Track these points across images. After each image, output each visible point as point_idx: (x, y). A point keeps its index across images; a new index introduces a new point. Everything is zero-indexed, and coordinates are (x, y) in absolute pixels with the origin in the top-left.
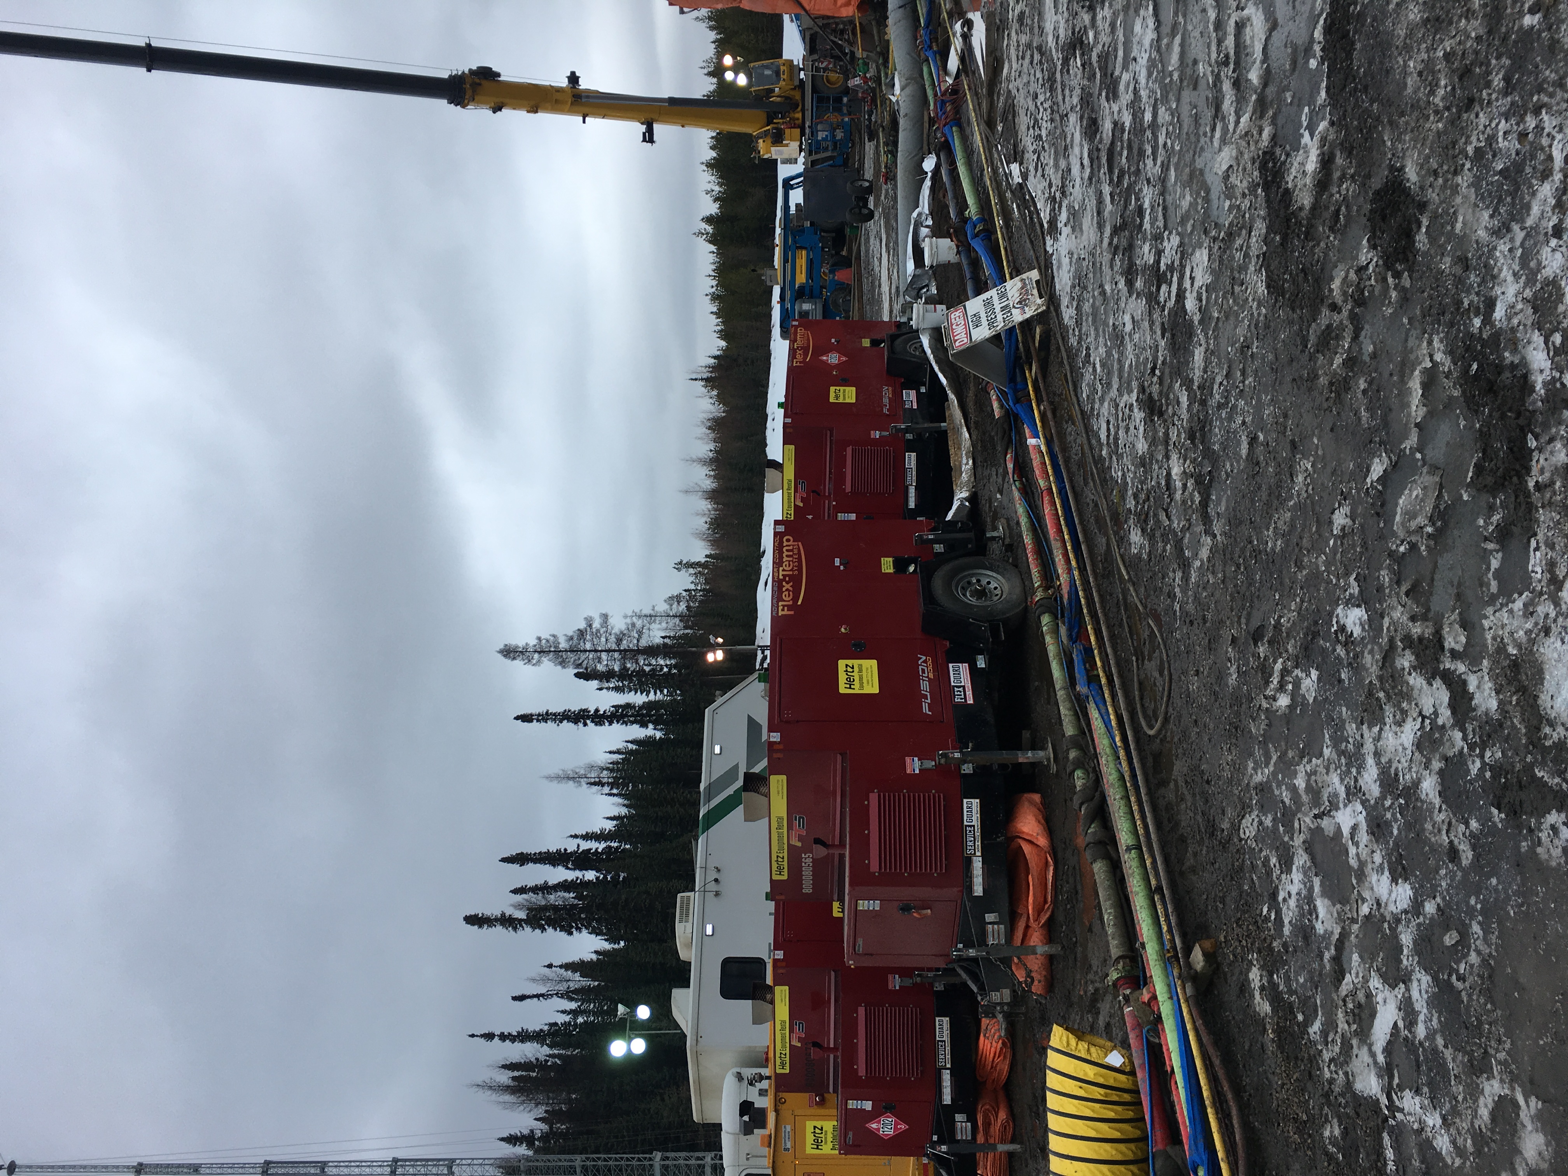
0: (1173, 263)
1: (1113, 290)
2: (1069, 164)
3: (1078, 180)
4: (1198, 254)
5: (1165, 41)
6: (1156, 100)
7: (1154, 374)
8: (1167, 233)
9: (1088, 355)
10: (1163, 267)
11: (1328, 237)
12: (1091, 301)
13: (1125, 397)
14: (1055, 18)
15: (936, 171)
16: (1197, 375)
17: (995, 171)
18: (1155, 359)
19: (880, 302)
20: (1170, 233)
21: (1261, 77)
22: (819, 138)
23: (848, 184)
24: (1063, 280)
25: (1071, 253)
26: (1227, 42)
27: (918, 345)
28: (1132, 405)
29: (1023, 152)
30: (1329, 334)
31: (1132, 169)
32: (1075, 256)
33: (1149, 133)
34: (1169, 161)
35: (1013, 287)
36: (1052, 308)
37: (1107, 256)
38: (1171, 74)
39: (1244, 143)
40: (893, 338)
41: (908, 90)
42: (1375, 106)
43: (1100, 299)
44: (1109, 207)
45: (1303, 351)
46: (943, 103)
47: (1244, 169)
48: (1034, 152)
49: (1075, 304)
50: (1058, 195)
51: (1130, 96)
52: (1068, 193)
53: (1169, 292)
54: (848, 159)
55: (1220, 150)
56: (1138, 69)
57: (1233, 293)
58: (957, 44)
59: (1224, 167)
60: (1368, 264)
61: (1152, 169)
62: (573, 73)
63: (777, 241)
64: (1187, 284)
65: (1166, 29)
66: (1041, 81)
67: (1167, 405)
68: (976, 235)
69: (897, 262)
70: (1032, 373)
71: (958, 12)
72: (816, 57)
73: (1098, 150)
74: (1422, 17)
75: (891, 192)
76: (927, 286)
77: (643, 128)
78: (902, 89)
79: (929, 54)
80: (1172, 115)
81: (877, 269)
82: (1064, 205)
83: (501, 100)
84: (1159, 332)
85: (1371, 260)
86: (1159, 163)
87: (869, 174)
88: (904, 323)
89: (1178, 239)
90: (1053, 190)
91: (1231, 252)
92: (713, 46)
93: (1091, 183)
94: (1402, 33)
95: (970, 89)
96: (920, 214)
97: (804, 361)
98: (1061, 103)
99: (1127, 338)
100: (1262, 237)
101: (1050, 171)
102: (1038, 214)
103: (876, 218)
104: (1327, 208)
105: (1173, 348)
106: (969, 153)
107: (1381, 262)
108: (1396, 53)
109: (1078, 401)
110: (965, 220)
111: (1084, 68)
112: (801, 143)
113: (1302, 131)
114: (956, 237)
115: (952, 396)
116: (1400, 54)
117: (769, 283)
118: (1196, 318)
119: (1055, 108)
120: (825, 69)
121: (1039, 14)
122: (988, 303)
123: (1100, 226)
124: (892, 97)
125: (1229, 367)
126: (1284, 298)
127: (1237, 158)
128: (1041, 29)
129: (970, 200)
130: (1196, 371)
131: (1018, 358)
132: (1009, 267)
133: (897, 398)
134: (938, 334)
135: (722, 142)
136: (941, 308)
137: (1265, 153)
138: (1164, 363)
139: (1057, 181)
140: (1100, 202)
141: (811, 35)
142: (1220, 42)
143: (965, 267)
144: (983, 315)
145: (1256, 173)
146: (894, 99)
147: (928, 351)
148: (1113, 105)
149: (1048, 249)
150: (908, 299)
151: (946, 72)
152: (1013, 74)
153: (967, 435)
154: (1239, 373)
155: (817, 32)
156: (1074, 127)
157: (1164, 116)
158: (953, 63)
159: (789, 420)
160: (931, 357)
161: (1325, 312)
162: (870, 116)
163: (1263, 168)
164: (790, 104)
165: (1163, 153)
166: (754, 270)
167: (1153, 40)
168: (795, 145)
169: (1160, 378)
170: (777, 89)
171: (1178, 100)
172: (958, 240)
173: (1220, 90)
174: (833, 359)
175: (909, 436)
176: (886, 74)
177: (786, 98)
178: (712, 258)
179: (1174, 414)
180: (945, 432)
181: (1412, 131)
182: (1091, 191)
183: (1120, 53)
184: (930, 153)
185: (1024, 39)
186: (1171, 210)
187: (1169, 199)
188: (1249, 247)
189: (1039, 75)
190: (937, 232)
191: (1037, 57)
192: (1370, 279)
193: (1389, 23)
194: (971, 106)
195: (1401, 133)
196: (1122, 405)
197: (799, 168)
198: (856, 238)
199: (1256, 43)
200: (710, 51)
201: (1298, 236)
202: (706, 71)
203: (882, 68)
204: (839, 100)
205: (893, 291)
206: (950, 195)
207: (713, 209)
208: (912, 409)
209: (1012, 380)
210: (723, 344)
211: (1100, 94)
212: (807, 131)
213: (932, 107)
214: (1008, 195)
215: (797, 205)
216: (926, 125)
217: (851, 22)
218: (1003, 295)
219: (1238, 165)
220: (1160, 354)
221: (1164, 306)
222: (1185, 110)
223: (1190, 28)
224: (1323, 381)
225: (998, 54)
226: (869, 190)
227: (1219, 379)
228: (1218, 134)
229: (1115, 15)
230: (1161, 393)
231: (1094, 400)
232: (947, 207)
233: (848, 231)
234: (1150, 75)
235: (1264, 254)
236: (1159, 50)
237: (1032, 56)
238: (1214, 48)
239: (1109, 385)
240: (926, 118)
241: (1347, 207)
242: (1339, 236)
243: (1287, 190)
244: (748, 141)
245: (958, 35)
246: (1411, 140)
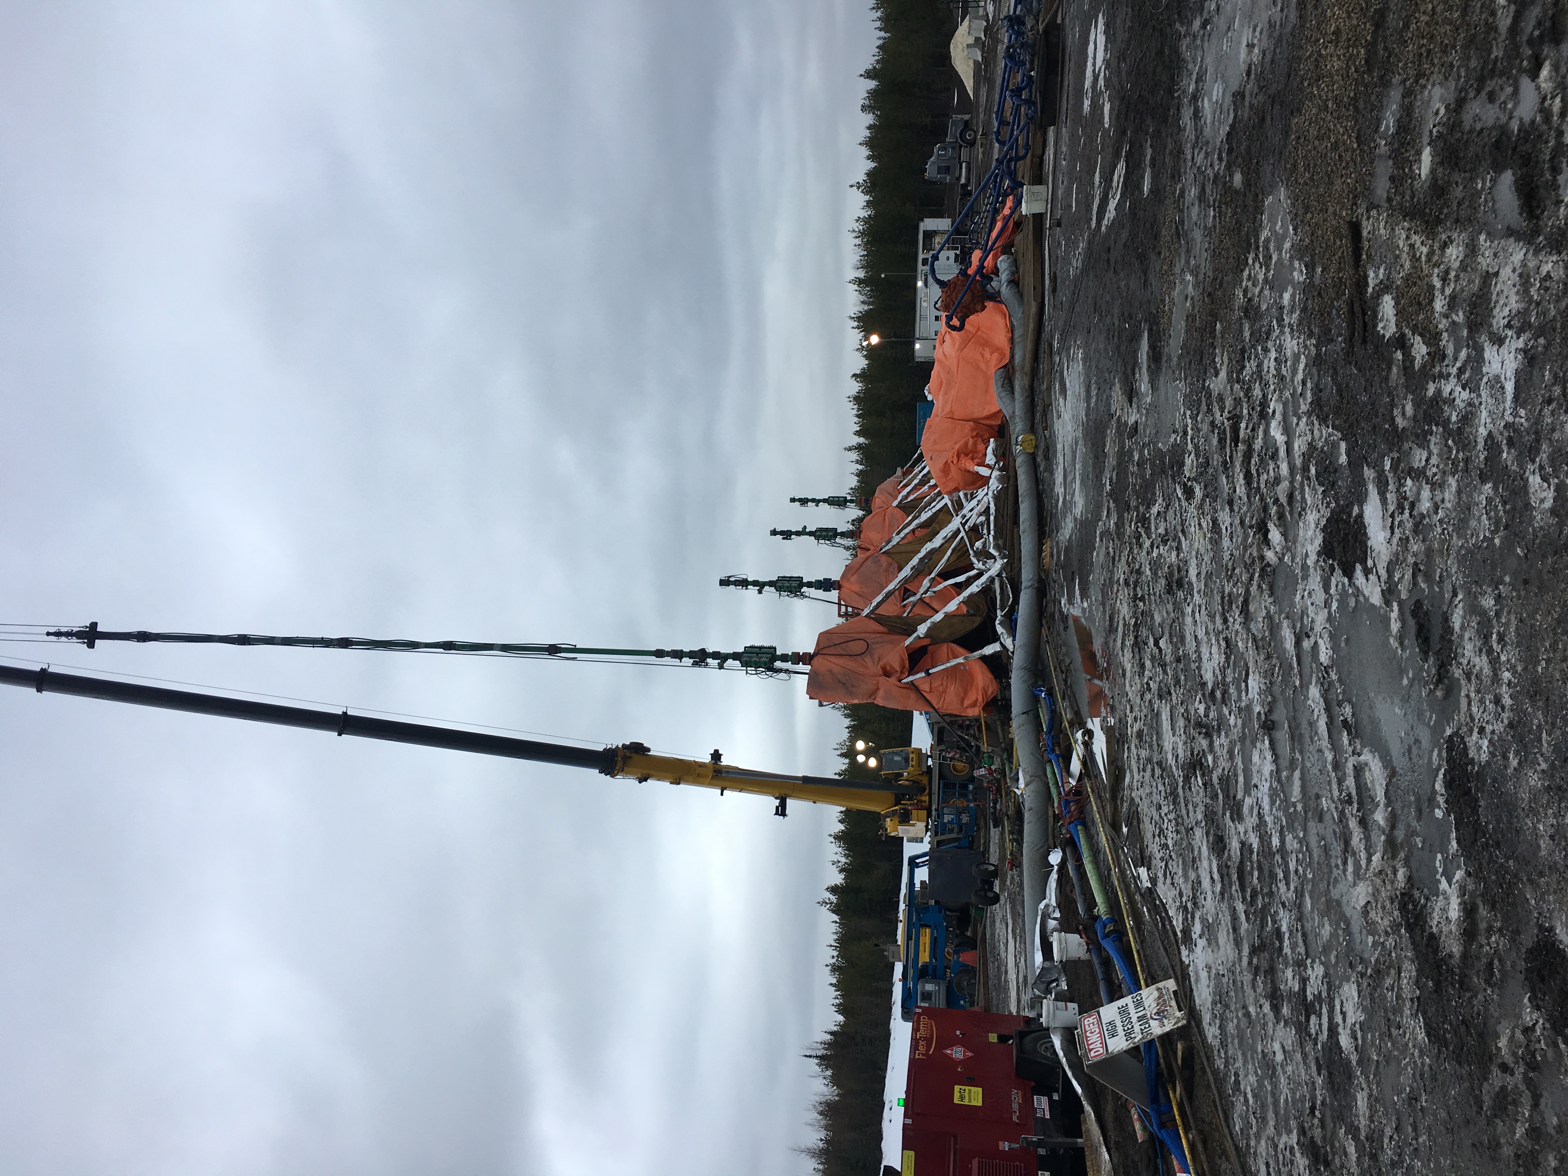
0: (1320, 993)
1: (1258, 1014)
2: (1198, 876)
3: (1209, 894)
4: (1346, 987)
5: (1284, 774)
6: (1282, 827)
7: (1314, 1116)
8: (1309, 961)
9: (1237, 1082)
10: (1310, 997)
11: (1485, 990)
12: (1235, 1021)
13: (1284, 1138)
14: (1173, 739)
15: (1063, 865)
16: (1363, 1123)
17: (1122, 872)
18: (1313, 1099)
19: (1006, 990)
20: (1313, 962)
21: (1387, 819)
22: (946, 821)
23: (974, 868)
24: (1203, 995)
25: (1209, 967)
26: (1347, 782)
27: (1048, 1045)
28: (1292, 1148)
29: (1150, 858)
30: (1505, 1098)
31: (1265, 891)
32: (1214, 971)
33: (1278, 857)
34: (1303, 888)
35: (1149, 995)
36: (1193, 1023)
37: (1247, 977)
38: (1294, 805)
39: (1378, 881)
40: (1022, 1035)
41: (1031, 787)
42: (1511, 862)
43: (1244, 1023)
44: (1245, 926)
45: (1479, 1113)
46: (1067, 803)
47: (1384, 908)
48: (1162, 859)
49: (1218, 1022)
50: (1189, 905)
51: (1254, 820)
52: (1200, 905)
53: (1320, 1025)
54: (973, 841)
55: (1355, 884)
56: (1260, 795)
57: (1390, 1036)
58: (1078, 750)
59: (1362, 903)
60: (1534, 1025)
61: (1285, 892)
62: (716, 751)
63: (901, 916)
64: (1339, 1019)
65: (1284, 763)
66: (1163, 793)
67: (1334, 1154)
68: (1106, 936)
69: (1024, 952)
70: (1176, 1094)
71: (1079, 722)
72: (943, 747)
73: (1228, 867)
74: (1543, 785)
75: (1017, 879)
76: (1056, 980)
77: (777, 802)
78: (1027, 785)
79: (1052, 756)
80: (1300, 842)
81: (1003, 955)
82: (1197, 916)
83: (648, 772)
84: (1314, 1068)
85: (1537, 1022)
86: (1292, 888)
87: (994, 858)
88: (1034, 1019)
89: (1322, 969)
90: (1184, 900)
91: (1382, 991)
92: (847, 730)
93: (1223, 898)
94: (1526, 796)
95: (1093, 791)
96: (1047, 906)
97: (927, 1054)
98: (1185, 817)
99: (1279, 1068)
100: (1413, 980)
101: (1179, 880)
102: (1171, 922)
103: (1002, 902)
104: (1478, 959)
105: (1333, 1088)
106: (1096, 852)
107: (1548, 1025)
108: (1522, 814)
109: (1231, 1134)
110: (1096, 918)
111: (1206, 788)
112: (928, 823)
113: (1438, 877)
114: (1086, 934)
115: (1088, 1108)
116: (1528, 816)
117: (891, 960)
118: (1354, 1058)
119: (1180, 820)
120: (952, 759)
121: (1157, 734)
122: (1123, 1011)
123: (1238, 943)
124: (1016, 790)
125: (1398, 1119)
126: (1447, 1049)
127: (1374, 895)
128: (1161, 747)
129: (1099, 898)
130: (1361, 1118)
131: (1159, 1075)
132: (1143, 971)
133: (1028, 1106)
134: (1070, 1035)
135: (848, 817)
136: (1073, 1006)
137: (1402, 894)
138: (1323, 1103)
139: (1187, 891)
140: (1235, 918)
141: (939, 728)
142: (1340, 782)
143: (1097, 967)
144: (1119, 1024)
145: (1396, 913)
146: (1018, 792)
147: (1061, 1054)
148: (1239, 826)
149: (1184, 959)
150: (1037, 992)
151: (1069, 774)
152: (1135, 783)
153: (1107, 1157)
154: (1410, 1129)
155: (943, 727)
156: (1200, 840)
157: (1292, 844)
158: (1076, 766)
159: (909, 1121)
160: (1064, 1061)
161: (1495, 1071)
162: (995, 804)
163: (1403, 908)
164: (917, 788)
165: (1296, 878)
166: (876, 945)
167: (1272, 771)
168: (921, 825)
169: (1322, 1120)
170: (905, 774)
171: (1305, 830)
172: (1088, 938)
173: (1347, 826)
174: (958, 1053)
175: (1042, 1151)
176: (1011, 769)
177: (914, 782)
178: (834, 928)
179: (1342, 1166)
180: (1082, 1150)
181: (1555, 893)
182: (1224, 906)
183: (1241, 779)
184: (1055, 847)
185: (1144, 754)
186: (1311, 937)
187: (1308, 926)
188: (1400, 988)
189: (1161, 788)
190: (1066, 926)
191: (1158, 772)
192: (1539, 1042)
193: (1510, 785)
194: (1095, 808)
195: (1544, 893)
196: (1281, 1146)
197: (925, 847)
198: (981, 918)
199: (1377, 787)
200: (845, 735)
201: (1453, 985)
202: (839, 752)
203: (1007, 763)
204: (965, 787)
205: (1021, 980)
206: (1077, 890)
207: (838, 879)
208: (1043, 1119)
209: (1154, 1100)
210: (841, 1018)
211: (1224, 814)
212: (934, 813)
213: (1056, 805)
214: (1138, 897)
215: (922, 883)
216: (1051, 820)
217: (977, 720)
218: (1139, 1004)
219: (1377, 902)
220: (1318, 1093)
221: (1316, 1040)
222: (1313, 840)
223: (1308, 764)
224: (1507, 1151)
225: (1120, 764)
226: (995, 874)
227: (1388, 1131)
228: (1350, 868)
229: (1232, 744)
230: (1324, 1138)
231: (1248, 1135)
232: (1075, 902)
233: (973, 912)
234: (1273, 803)
235: (1418, 998)
236: (1279, 781)
237: (1153, 770)
238: (1335, 786)
239: (1263, 1120)
240: (1050, 813)
241: (1500, 961)
242: (1496, 991)
243: (1432, 935)
244: (876, 819)
245: (1080, 742)
246: (1555, 901)
